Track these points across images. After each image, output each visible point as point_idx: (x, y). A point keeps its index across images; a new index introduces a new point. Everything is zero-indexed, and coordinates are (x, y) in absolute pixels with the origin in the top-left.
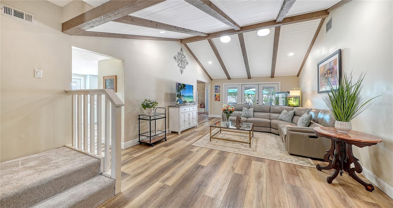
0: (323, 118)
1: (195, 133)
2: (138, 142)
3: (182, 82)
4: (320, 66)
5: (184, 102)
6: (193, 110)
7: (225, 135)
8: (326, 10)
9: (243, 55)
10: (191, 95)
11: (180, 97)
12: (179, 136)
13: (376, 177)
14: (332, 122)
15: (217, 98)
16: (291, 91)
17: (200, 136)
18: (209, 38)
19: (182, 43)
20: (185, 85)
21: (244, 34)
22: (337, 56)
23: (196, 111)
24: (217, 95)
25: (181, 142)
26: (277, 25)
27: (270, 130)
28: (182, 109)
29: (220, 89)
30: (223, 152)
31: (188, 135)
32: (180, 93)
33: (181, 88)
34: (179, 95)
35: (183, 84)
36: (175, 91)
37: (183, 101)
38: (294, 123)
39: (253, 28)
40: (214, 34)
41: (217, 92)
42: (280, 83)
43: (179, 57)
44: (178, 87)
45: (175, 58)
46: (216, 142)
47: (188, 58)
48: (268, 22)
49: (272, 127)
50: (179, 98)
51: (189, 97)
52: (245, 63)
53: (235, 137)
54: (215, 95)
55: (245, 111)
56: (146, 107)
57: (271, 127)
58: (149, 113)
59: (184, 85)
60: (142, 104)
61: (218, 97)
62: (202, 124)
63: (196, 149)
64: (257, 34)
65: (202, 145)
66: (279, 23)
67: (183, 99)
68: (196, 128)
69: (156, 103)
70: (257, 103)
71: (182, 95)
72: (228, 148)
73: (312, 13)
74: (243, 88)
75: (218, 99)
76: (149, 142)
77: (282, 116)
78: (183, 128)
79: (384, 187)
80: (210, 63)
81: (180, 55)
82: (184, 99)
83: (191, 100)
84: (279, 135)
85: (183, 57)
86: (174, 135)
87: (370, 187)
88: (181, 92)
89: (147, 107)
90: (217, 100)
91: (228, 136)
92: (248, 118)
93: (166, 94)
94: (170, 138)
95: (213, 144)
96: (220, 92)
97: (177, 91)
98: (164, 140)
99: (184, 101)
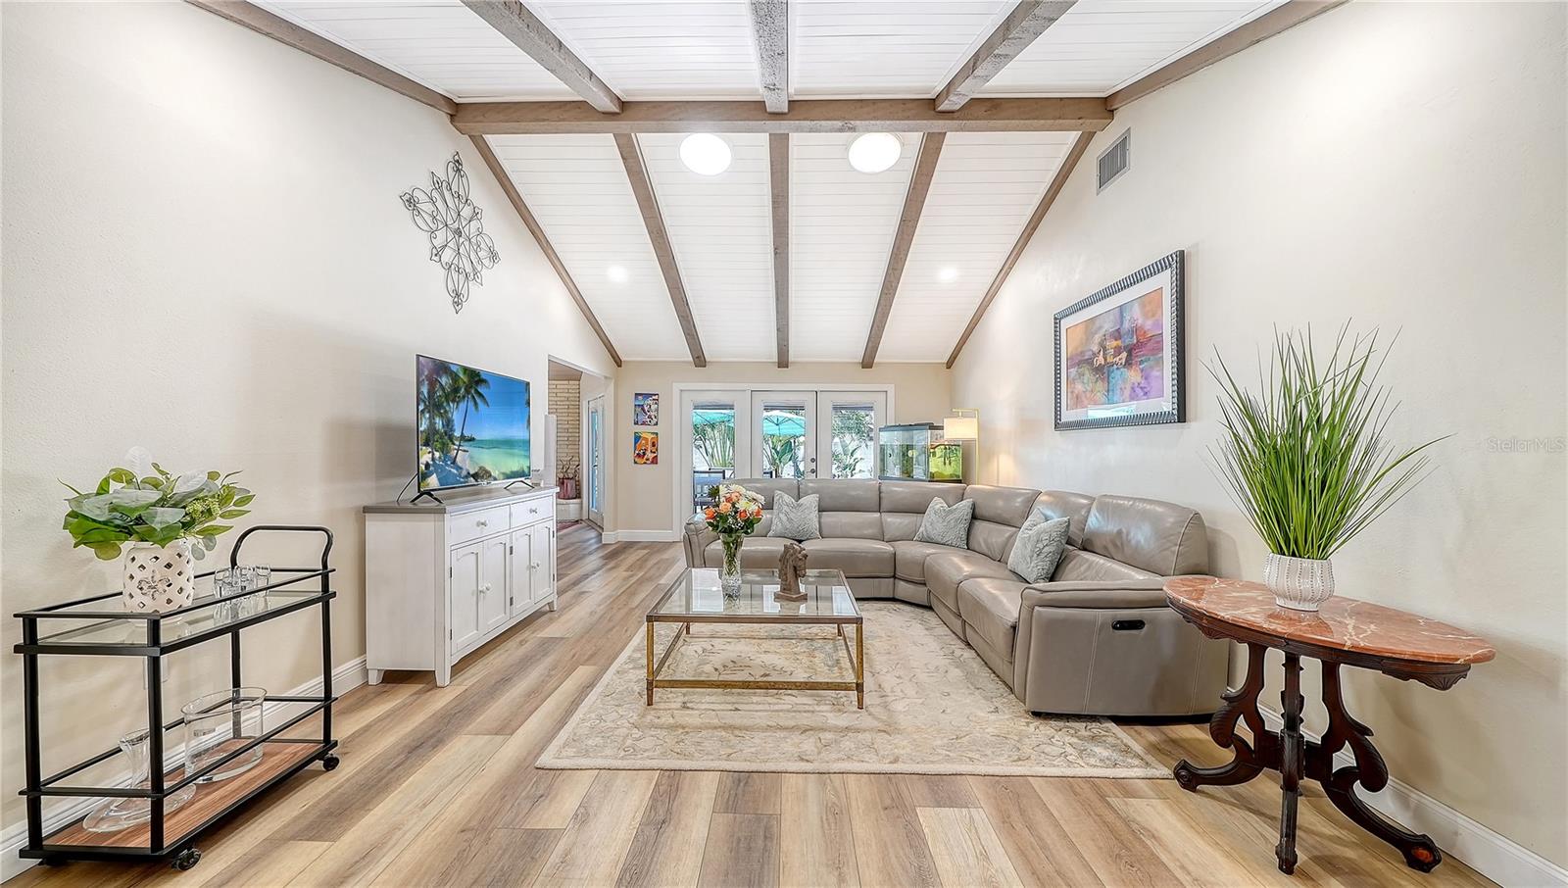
0: (1120, 532)
1: (545, 654)
2: (23, 854)
3: (460, 356)
4: (1065, 323)
5: (475, 476)
6: (533, 517)
7: (716, 642)
8: (1105, 99)
9: (776, 254)
10: (516, 432)
11: (444, 449)
12: (440, 701)
13: (1397, 786)
14: (1173, 549)
15: (646, 452)
16: (947, 423)
17: (583, 673)
18: (623, 126)
19: (458, 124)
20: (483, 377)
21: (795, 138)
22: (1165, 280)
23: (548, 524)
24: (643, 435)
25: (460, 748)
26: (937, 125)
27: (891, 587)
28: (461, 522)
29: (657, 410)
30: (743, 778)
31: (504, 681)
32: (449, 423)
33: (453, 395)
34: (436, 432)
35: (466, 370)
36: (406, 411)
37: (464, 473)
38: (977, 549)
39: (844, 119)
40: (654, 107)
41: (644, 423)
42: (891, 389)
43: (440, 204)
44: (433, 383)
45: (411, 202)
46: (685, 706)
47: (495, 223)
48: (904, 101)
49: (898, 574)
50: (437, 454)
51: (508, 444)
52: (777, 293)
53: (766, 645)
54: (637, 438)
55: (786, 508)
56: (111, 532)
57: (894, 577)
58: (148, 587)
59: (475, 378)
60: (73, 515)
61: (650, 444)
62: (577, 589)
63: (568, 800)
64: (847, 158)
65: (608, 752)
66: (948, 114)
67: (467, 459)
68: (551, 620)
69: (232, 498)
70: (813, 471)
71: (457, 434)
72: (758, 738)
73: (1061, 99)
74: (759, 406)
75: (650, 455)
76: (143, 841)
77: (930, 523)
78: (467, 639)
79: (1456, 833)
80: (617, 274)
81: (447, 195)
82: (471, 457)
83: (515, 465)
84: (930, 608)
85: (466, 212)
86: (405, 693)
87: (1425, 852)
88: (457, 416)
89: (127, 532)
90: (644, 460)
91: (729, 647)
92: (800, 542)
93: (343, 431)
94: (367, 729)
95: (671, 721)
96: (656, 424)
97: (421, 408)
98: (319, 764)
99: (472, 472)
